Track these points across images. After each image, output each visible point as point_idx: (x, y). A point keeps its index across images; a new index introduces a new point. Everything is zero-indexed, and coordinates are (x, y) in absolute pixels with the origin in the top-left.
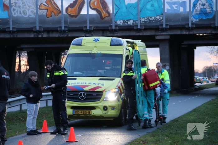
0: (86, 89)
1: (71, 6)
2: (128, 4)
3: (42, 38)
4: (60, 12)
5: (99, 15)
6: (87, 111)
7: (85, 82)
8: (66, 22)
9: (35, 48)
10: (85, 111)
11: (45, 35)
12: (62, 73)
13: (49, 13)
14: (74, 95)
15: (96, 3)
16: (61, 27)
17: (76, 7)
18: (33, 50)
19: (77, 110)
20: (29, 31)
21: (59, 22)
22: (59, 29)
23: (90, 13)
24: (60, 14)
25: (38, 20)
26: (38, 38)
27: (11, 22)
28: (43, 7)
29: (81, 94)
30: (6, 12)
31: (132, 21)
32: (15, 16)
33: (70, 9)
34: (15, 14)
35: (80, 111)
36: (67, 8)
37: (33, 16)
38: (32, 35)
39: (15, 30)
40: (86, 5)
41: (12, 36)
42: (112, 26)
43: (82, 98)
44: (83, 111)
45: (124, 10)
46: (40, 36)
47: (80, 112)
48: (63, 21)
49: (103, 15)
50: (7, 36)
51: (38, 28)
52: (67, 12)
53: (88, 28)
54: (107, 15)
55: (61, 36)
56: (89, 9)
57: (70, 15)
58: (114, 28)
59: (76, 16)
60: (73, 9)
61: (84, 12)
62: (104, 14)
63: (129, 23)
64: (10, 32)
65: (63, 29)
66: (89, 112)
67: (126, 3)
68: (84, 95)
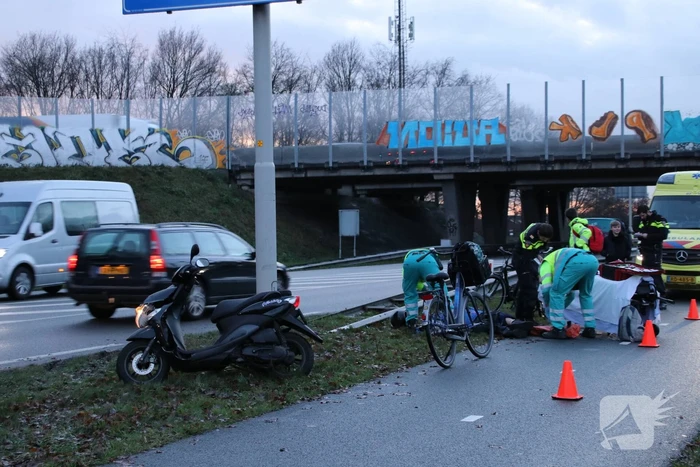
0: (687, 246)
1: (598, 124)
2: (686, 120)
3: (553, 172)
4: (580, 133)
5: (639, 137)
6: (690, 278)
7: (684, 236)
8: (588, 148)
9: (534, 186)
10: (685, 277)
11: (557, 167)
12: (661, 225)
13: (564, 134)
14: (669, 254)
15: (635, 119)
16: (581, 155)
17: (605, 126)
18: (531, 188)
19: (673, 276)
20: (534, 161)
21: (579, 148)
22: (578, 158)
23: (625, 133)
24: (580, 137)
25: (547, 146)
26: (547, 171)
27: (509, 149)
28: (555, 127)
29: (679, 254)
30: (503, 136)
31: (691, 145)
32: (515, 140)
33: (595, 129)
34: (514, 138)
35: (678, 277)
36: (591, 128)
37: (540, 140)
38: (538, 168)
39: (514, 160)
40: (619, 122)
41: (509, 170)
42: (659, 153)
43: (682, 259)
44: (682, 277)
45: (679, 126)
46: (550, 169)
47: (678, 279)
48: (584, 147)
49: (646, 137)
50: (503, 169)
51: (547, 158)
52: (590, 133)
53: (623, 156)
54: (652, 136)
55: (581, 168)
56: (625, 127)
57: (595, 138)
58: (662, 155)
59: (604, 139)
60: (600, 129)
61: (616, 131)
62: (647, 134)
63: (687, 147)
64: (507, 164)
65: (584, 157)
66: (692, 280)
67: (683, 118)
68: (684, 254)
